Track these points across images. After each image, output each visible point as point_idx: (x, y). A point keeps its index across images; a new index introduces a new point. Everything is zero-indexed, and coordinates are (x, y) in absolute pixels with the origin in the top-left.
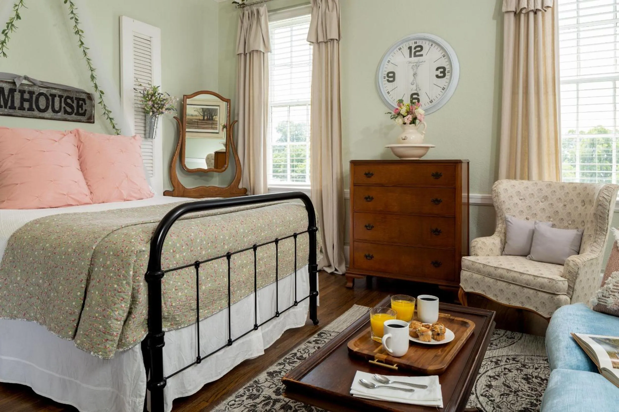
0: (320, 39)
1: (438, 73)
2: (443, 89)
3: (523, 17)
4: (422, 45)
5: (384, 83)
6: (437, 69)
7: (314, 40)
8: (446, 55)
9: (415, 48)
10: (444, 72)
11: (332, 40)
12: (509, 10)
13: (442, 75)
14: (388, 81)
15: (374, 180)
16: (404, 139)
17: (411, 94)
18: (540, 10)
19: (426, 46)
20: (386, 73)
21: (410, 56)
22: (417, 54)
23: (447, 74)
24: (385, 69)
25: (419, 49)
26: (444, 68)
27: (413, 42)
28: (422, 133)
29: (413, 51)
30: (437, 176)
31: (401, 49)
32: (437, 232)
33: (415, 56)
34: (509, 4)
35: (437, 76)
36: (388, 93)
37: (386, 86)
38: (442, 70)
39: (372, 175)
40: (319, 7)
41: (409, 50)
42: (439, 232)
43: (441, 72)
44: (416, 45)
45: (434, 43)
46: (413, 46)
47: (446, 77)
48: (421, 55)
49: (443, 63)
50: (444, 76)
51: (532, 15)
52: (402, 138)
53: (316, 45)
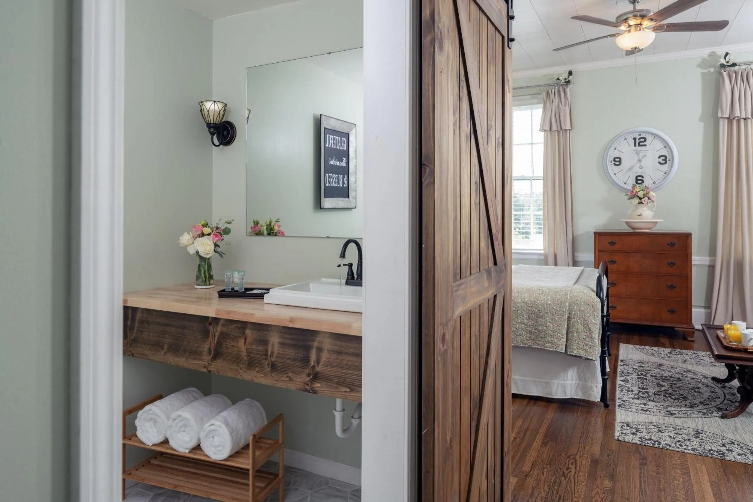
0: (554, 128)
1: (660, 160)
2: (665, 173)
3: (735, 122)
4: (645, 137)
5: (611, 166)
6: (660, 157)
7: (548, 128)
8: (667, 146)
9: (639, 139)
10: (665, 160)
11: (566, 130)
12: (724, 116)
13: (664, 162)
14: (615, 164)
15: (616, 247)
16: (640, 215)
17: (635, 176)
18: (749, 118)
19: (649, 138)
20: (613, 158)
21: (635, 145)
22: (641, 144)
23: (668, 161)
24: (612, 155)
25: (643, 140)
26: (666, 157)
27: (638, 134)
28: (652, 211)
29: (638, 141)
30: (672, 245)
31: (626, 139)
32: (672, 287)
33: (639, 145)
34: (724, 111)
35: (660, 163)
36: (615, 174)
37: (612, 169)
38: (664, 158)
39: (615, 243)
40: (553, 101)
41: (634, 140)
42: (674, 287)
43: (663, 160)
44: (640, 137)
45: (655, 136)
46: (638, 137)
47: (668, 163)
48: (645, 145)
49: (664, 152)
50: (666, 163)
51: (742, 122)
52: (637, 214)
53: (549, 133)
